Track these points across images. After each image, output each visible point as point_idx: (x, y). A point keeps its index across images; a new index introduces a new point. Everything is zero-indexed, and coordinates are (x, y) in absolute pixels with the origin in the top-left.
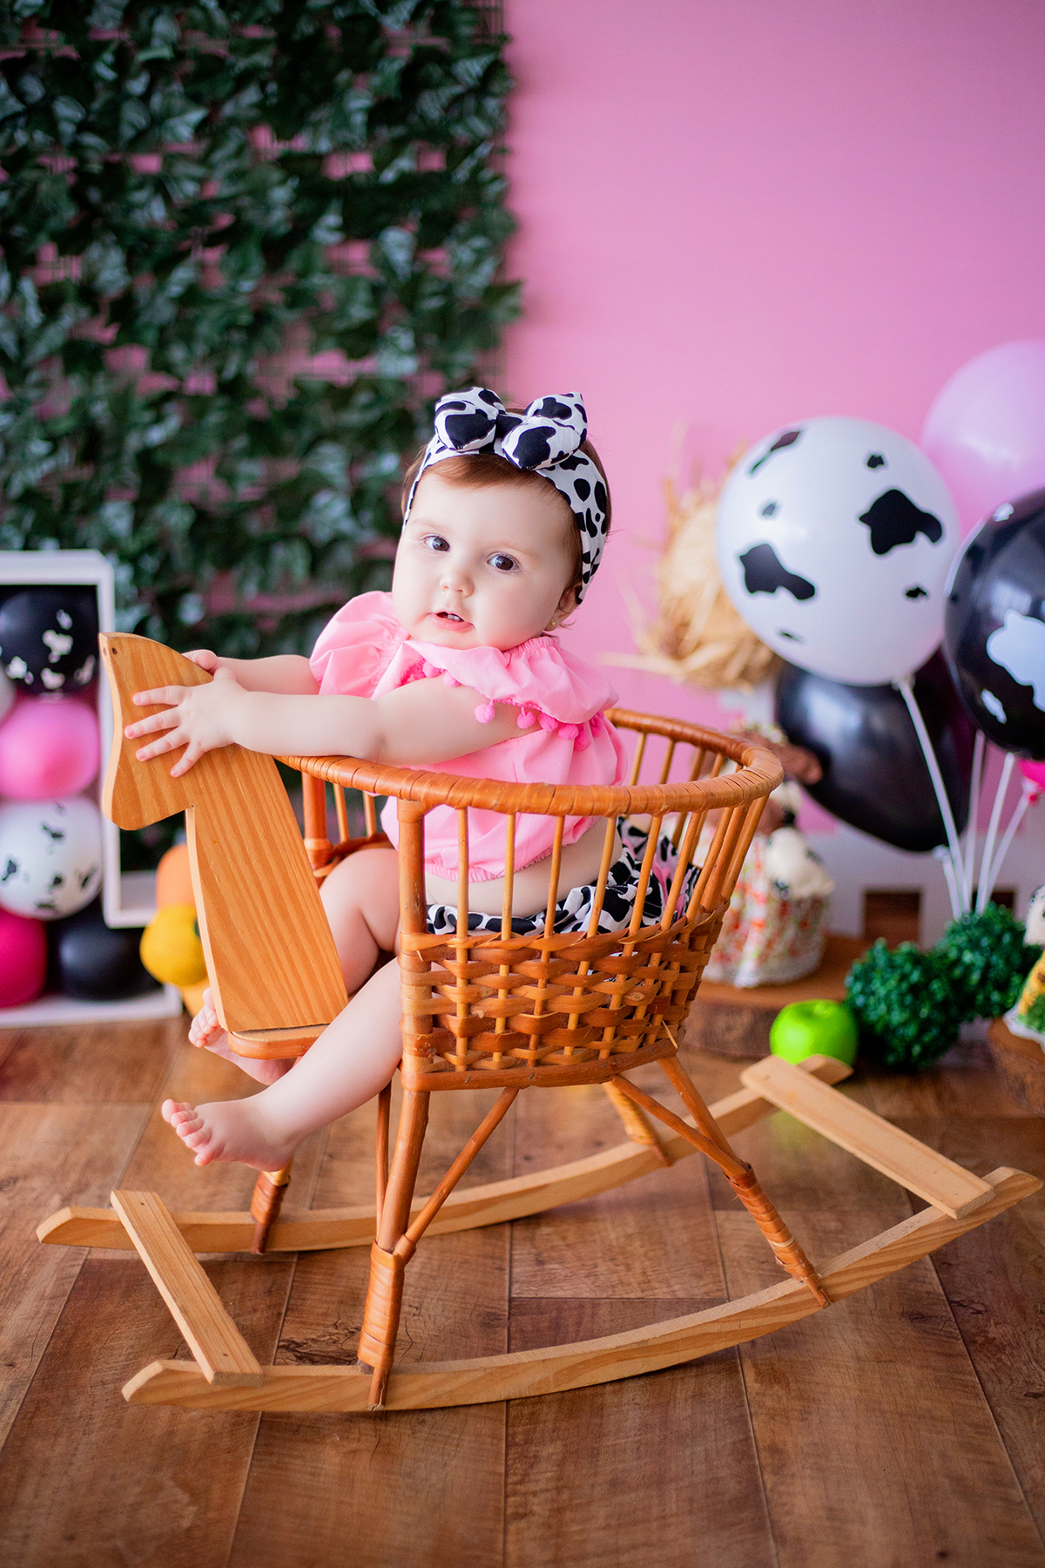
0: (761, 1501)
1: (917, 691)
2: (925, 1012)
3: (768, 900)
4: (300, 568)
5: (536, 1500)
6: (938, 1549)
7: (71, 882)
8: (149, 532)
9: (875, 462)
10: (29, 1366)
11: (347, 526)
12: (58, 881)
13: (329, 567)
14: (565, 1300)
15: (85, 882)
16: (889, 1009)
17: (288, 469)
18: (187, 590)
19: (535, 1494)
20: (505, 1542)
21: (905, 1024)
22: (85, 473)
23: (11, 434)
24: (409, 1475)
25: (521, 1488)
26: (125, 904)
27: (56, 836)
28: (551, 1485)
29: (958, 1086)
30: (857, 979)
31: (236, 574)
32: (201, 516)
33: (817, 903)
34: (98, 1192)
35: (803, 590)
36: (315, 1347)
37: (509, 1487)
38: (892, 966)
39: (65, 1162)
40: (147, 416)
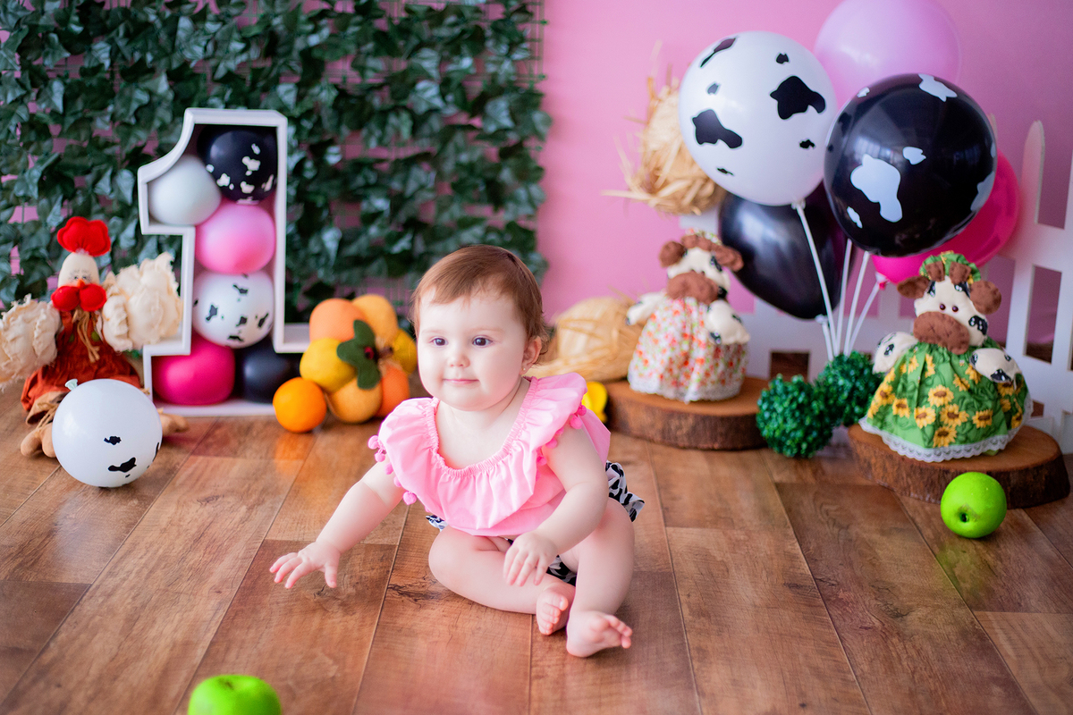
0: (690, 675)
1: (806, 211)
2: (808, 421)
3: (707, 344)
4: (406, 131)
5: (550, 670)
6: (801, 702)
7: (252, 322)
8: (308, 104)
9: (782, 59)
10: (230, 593)
11: (438, 102)
12: (243, 321)
13: (425, 130)
15: (261, 323)
16: (785, 421)
17: (400, 65)
18: (331, 142)
19: (549, 666)
20: (530, 689)
21: (795, 430)
22: (268, 63)
23: (218, 36)
24: (470, 655)
25: (541, 663)
26: (286, 340)
27: (243, 291)
29: (827, 467)
30: (764, 401)
31: (364, 132)
32: (342, 94)
33: (739, 349)
34: (271, 505)
35: (734, 141)
36: (411, 589)
37: (533, 662)
38: (786, 392)
39: (249, 489)
40: (310, 27)
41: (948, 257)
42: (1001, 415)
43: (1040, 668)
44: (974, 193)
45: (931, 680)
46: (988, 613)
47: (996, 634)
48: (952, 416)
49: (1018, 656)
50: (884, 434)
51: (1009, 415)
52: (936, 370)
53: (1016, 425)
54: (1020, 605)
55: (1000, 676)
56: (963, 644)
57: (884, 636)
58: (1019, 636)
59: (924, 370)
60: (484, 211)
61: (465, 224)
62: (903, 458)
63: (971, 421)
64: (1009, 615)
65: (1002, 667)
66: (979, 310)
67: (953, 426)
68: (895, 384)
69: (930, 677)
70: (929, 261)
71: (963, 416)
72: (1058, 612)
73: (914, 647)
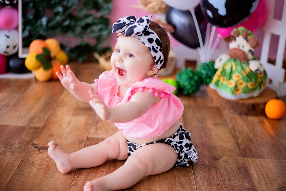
1: (196, 13)
2: (192, 83)
5: (79, 182)
7: (11, 47)
12: (8, 47)
14: (100, 138)
15: (14, 48)
19: (79, 180)
21: (188, 85)
24: (51, 175)
25: (77, 179)
26: (23, 53)
27: (8, 37)
28: (84, 178)
36: (39, 145)
37: (74, 178)
41: (241, 29)
42: (258, 84)
43: (266, 184)
44: (251, 6)
45: (224, 189)
46: (249, 159)
47: (251, 168)
48: (241, 84)
49: (259, 178)
50: (218, 90)
51: (261, 84)
52: (236, 68)
53: (263, 88)
54: (261, 156)
55: (251, 187)
56: (238, 172)
57: (209, 169)
58: (260, 169)
59: (232, 68)
60: (93, 12)
61: (87, 16)
62: (224, 99)
63: (247, 87)
64: (256, 160)
65: (252, 184)
66: (252, 47)
67: (241, 87)
68: (222, 72)
69: (225, 187)
70: (235, 30)
71: (244, 84)
72: (274, 159)
73: (220, 173)
